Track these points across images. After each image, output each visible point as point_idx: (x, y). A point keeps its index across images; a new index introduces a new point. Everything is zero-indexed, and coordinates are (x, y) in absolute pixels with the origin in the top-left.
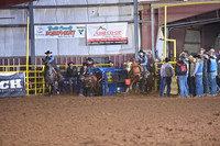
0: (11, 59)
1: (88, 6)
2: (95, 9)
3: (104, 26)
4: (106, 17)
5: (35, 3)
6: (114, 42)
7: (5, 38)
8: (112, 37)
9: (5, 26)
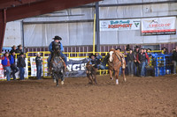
0: (81, 47)
1: (143, 4)
2: (148, 6)
3: (156, 20)
4: (158, 12)
5: (100, 3)
6: (164, 33)
7: (77, 31)
8: (162, 29)
9: (77, 21)
